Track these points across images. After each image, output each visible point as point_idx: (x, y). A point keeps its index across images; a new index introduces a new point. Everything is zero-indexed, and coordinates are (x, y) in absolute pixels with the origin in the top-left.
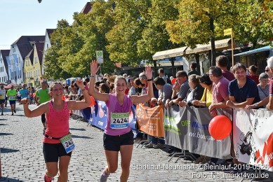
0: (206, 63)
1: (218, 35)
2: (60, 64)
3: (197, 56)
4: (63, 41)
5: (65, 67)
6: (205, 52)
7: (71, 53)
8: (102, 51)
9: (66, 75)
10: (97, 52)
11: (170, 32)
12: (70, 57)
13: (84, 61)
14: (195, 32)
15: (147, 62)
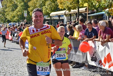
0: (74, 18)
1: (81, 6)
2: (6, 16)
3: (71, 15)
4: (8, 5)
5: (9, 18)
6: (74, 13)
7: (12, 11)
8: (27, 11)
9: (9, 21)
10: (24, 11)
11: (59, 4)
12: (11, 13)
13: (18, 15)
14: (71, 4)
15: (47, 17)
